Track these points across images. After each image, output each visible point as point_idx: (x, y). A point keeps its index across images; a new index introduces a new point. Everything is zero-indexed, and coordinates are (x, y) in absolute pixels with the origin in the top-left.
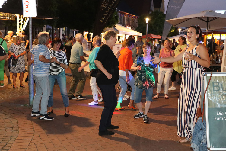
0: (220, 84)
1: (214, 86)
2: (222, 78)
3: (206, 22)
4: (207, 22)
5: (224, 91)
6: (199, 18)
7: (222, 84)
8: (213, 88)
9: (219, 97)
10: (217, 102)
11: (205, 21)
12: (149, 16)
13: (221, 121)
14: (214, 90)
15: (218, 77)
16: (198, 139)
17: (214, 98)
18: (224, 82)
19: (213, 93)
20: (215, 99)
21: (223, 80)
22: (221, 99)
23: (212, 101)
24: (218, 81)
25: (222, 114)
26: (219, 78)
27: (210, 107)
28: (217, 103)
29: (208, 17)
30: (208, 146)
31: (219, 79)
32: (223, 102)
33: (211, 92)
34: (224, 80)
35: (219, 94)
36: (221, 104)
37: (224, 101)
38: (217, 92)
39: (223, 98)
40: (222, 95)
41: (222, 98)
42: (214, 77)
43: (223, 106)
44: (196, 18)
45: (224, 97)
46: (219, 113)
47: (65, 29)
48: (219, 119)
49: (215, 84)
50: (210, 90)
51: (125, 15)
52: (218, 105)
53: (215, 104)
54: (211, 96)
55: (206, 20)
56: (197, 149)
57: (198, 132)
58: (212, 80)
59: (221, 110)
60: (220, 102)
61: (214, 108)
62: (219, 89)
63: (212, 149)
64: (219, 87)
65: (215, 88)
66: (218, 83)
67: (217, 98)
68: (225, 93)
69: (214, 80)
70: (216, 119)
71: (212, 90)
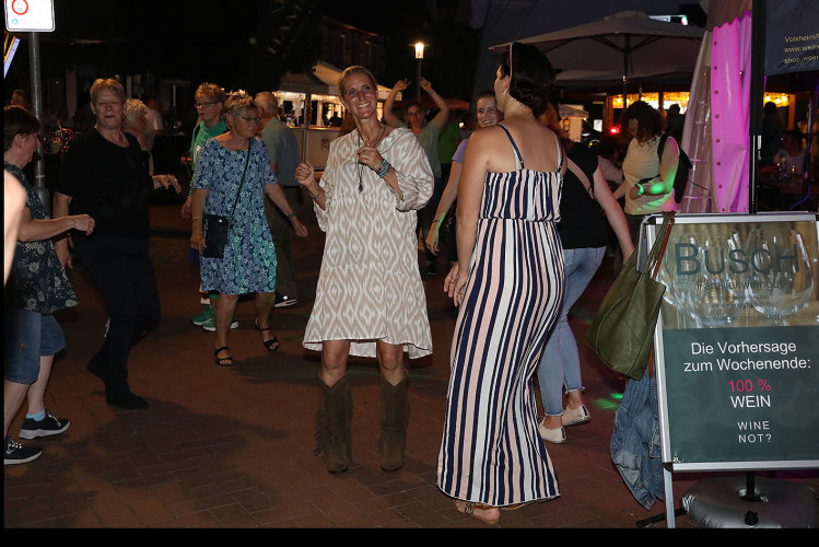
0: (701, 251)
1: (679, 260)
2: (707, 232)
3: (623, 50)
4: (627, 50)
5: (715, 273)
6: (600, 38)
7: (706, 252)
8: (679, 266)
9: (698, 295)
10: (691, 310)
11: (616, 47)
13: (705, 374)
14: (680, 272)
15: (693, 227)
16: (640, 434)
17: (680, 297)
18: (713, 244)
19: (679, 282)
20: (686, 299)
21: (709, 237)
22: (703, 301)
23: (673, 309)
24: (693, 241)
25: (709, 350)
26: (697, 231)
27: (670, 327)
28: (693, 316)
29: (628, 36)
30: (666, 458)
31: (695, 234)
32: (710, 309)
33: (671, 277)
34: (712, 238)
35: (699, 283)
36: (703, 318)
37: (714, 306)
38: (692, 276)
39: (711, 298)
40: (709, 287)
41: (707, 298)
42: (682, 227)
43: (713, 324)
44: (590, 37)
45: (714, 294)
46: (698, 348)
47: (143, 79)
48: (700, 367)
49: (684, 251)
50: (667, 271)
51: (344, 33)
52: (694, 321)
53: (686, 315)
54: (672, 291)
55: (623, 46)
56: (636, 468)
57: (638, 412)
58: (674, 239)
59: (704, 336)
60: (700, 312)
61: (682, 330)
62: (698, 269)
63: (678, 467)
64: (697, 261)
65: (684, 266)
66: (695, 248)
67: (693, 298)
68: (717, 281)
69: (681, 238)
70: (688, 367)
71: (675, 273)
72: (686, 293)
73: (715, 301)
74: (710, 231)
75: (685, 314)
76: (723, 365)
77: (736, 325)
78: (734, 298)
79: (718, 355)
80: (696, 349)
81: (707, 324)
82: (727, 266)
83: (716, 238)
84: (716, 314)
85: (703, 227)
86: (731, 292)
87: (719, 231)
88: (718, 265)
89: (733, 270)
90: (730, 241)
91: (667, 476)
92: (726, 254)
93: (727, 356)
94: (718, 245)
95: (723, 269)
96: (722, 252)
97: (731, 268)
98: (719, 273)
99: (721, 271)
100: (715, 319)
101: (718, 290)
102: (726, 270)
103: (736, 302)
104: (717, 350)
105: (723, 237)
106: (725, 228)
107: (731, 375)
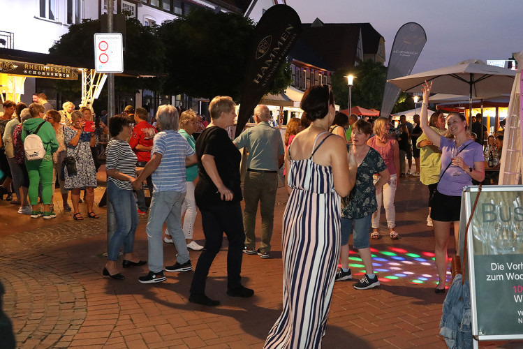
0: (497, 208)
1: (484, 213)
2: (501, 197)
3: (469, 83)
4: (471, 83)
5: (505, 221)
6: (455, 76)
7: (500, 209)
8: (484, 217)
9: (496, 235)
10: (491, 244)
11: (467, 82)
12: (353, 70)
13: (498, 282)
14: (485, 221)
15: (493, 194)
16: (455, 318)
17: (484, 235)
18: (505, 204)
19: (484, 227)
20: (488, 237)
21: (502, 200)
22: (498, 238)
23: (480, 243)
24: (492, 202)
25: (502, 267)
26: (495, 196)
27: (478, 254)
28: (492, 247)
29: (472, 75)
30: (475, 333)
31: (494, 198)
32: (502, 243)
33: (479, 223)
34: (504, 200)
35: (496, 227)
36: (498, 248)
37: (504, 241)
38: (492, 223)
39: (503, 236)
40: (502, 230)
41: (500, 236)
42: (486, 194)
43: (504, 252)
44: (449, 75)
45: (505, 234)
47: (182, 97)
48: (496, 278)
49: (487, 208)
50: (477, 220)
51: (305, 69)
52: (492, 250)
54: (480, 232)
55: (469, 80)
56: (453, 339)
57: (456, 304)
58: (481, 201)
59: (499, 259)
60: (496, 245)
61: (485, 255)
62: (496, 219)
63: (482, 338)
64: (494, 214)
65: (487, 217)
66: (494, 206)
67: (492, 236)
68: (507, 226)
69: (485, 201)
70: (489, 278)
71: (482, 221)
72: (488, 233)
73: (505, 238)
74: (503, 196)
75: (487, 246)
76: (510, 276)
77: (518, 253)
78: (517, 236)
79: (507, 270)
80: (494, 267)
81: (501, 252)
82: (513, 217)
83: (506, 201)
84: (506, 246)
85: (499, 193)
86: (515, 233)
87: (508, 196)
88: (507, 217)
89: (516, 220)
90: (515, 202)
91: (475, 343)
92: (512, 210)
93: (512, 271)
94: (507, 204)
95: (510, 219)
96: (510, 208)
97: (515, 218)
98: (508, 221)
99: (509, 220)
100: (505, 249)
101: (507, 231)
102: (513, 219)
103: (518, 239)
104: (506, 267)
105: (511, 200)
106: (512, 194)
107: (514, 282)
